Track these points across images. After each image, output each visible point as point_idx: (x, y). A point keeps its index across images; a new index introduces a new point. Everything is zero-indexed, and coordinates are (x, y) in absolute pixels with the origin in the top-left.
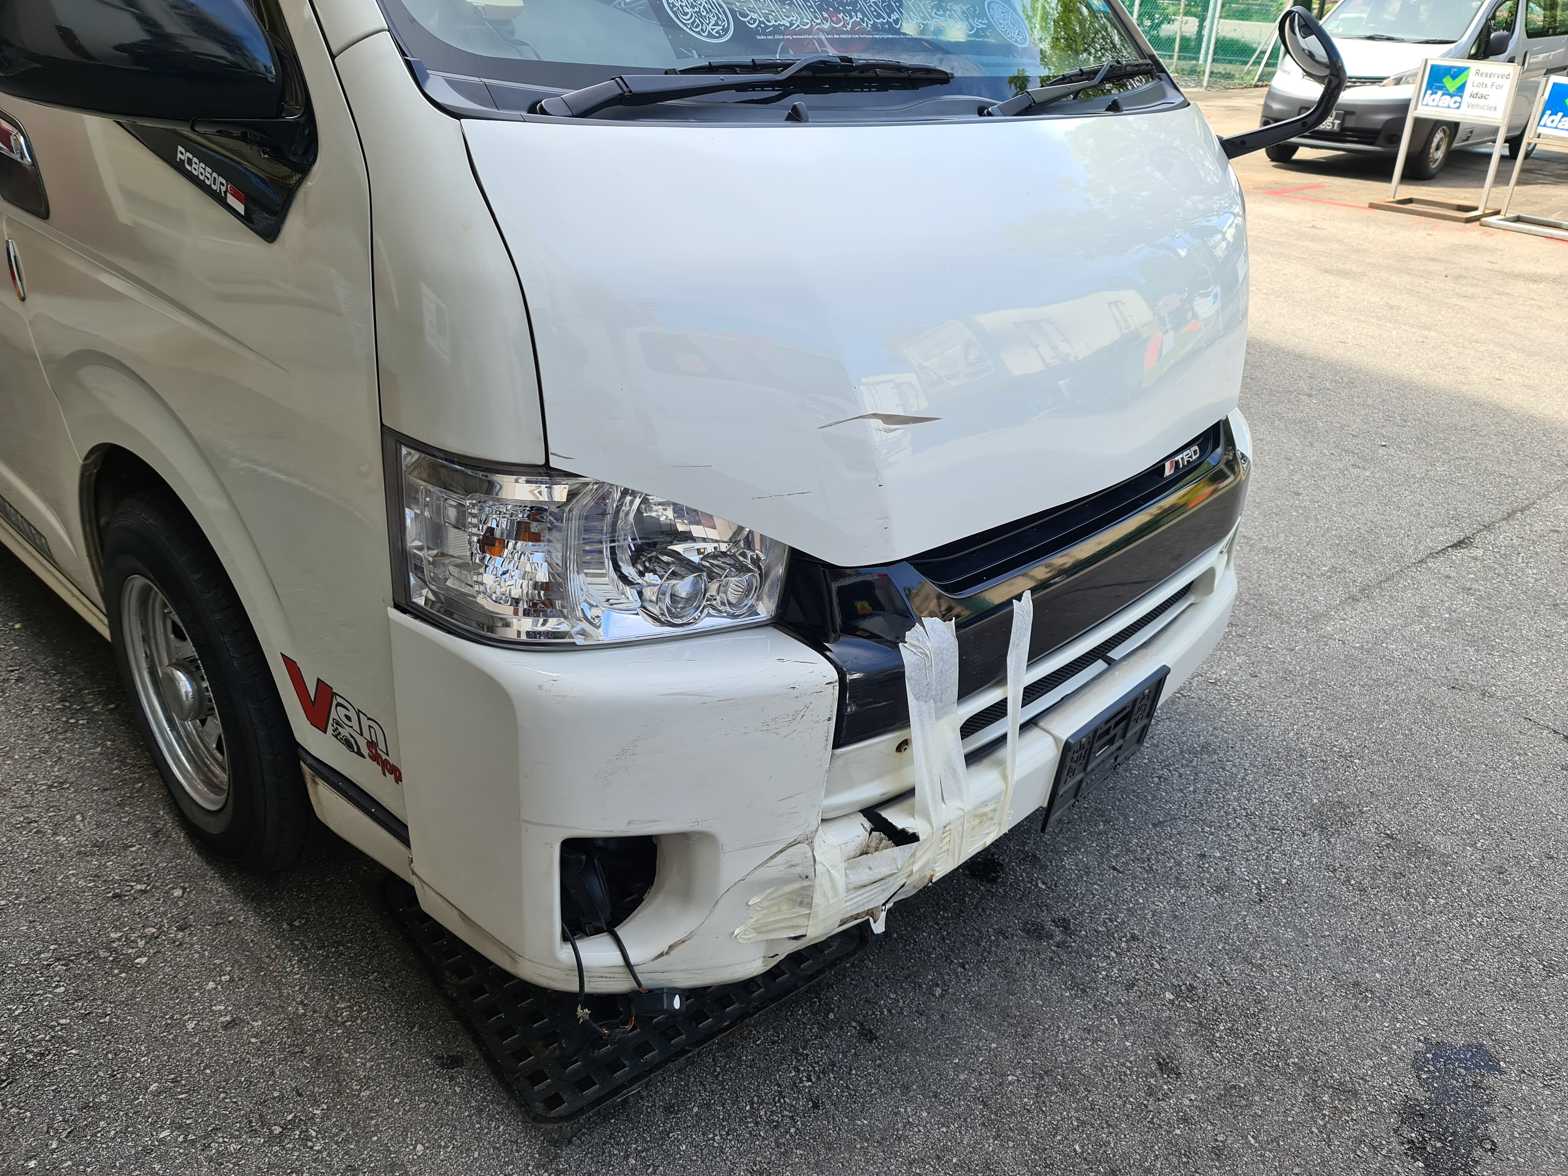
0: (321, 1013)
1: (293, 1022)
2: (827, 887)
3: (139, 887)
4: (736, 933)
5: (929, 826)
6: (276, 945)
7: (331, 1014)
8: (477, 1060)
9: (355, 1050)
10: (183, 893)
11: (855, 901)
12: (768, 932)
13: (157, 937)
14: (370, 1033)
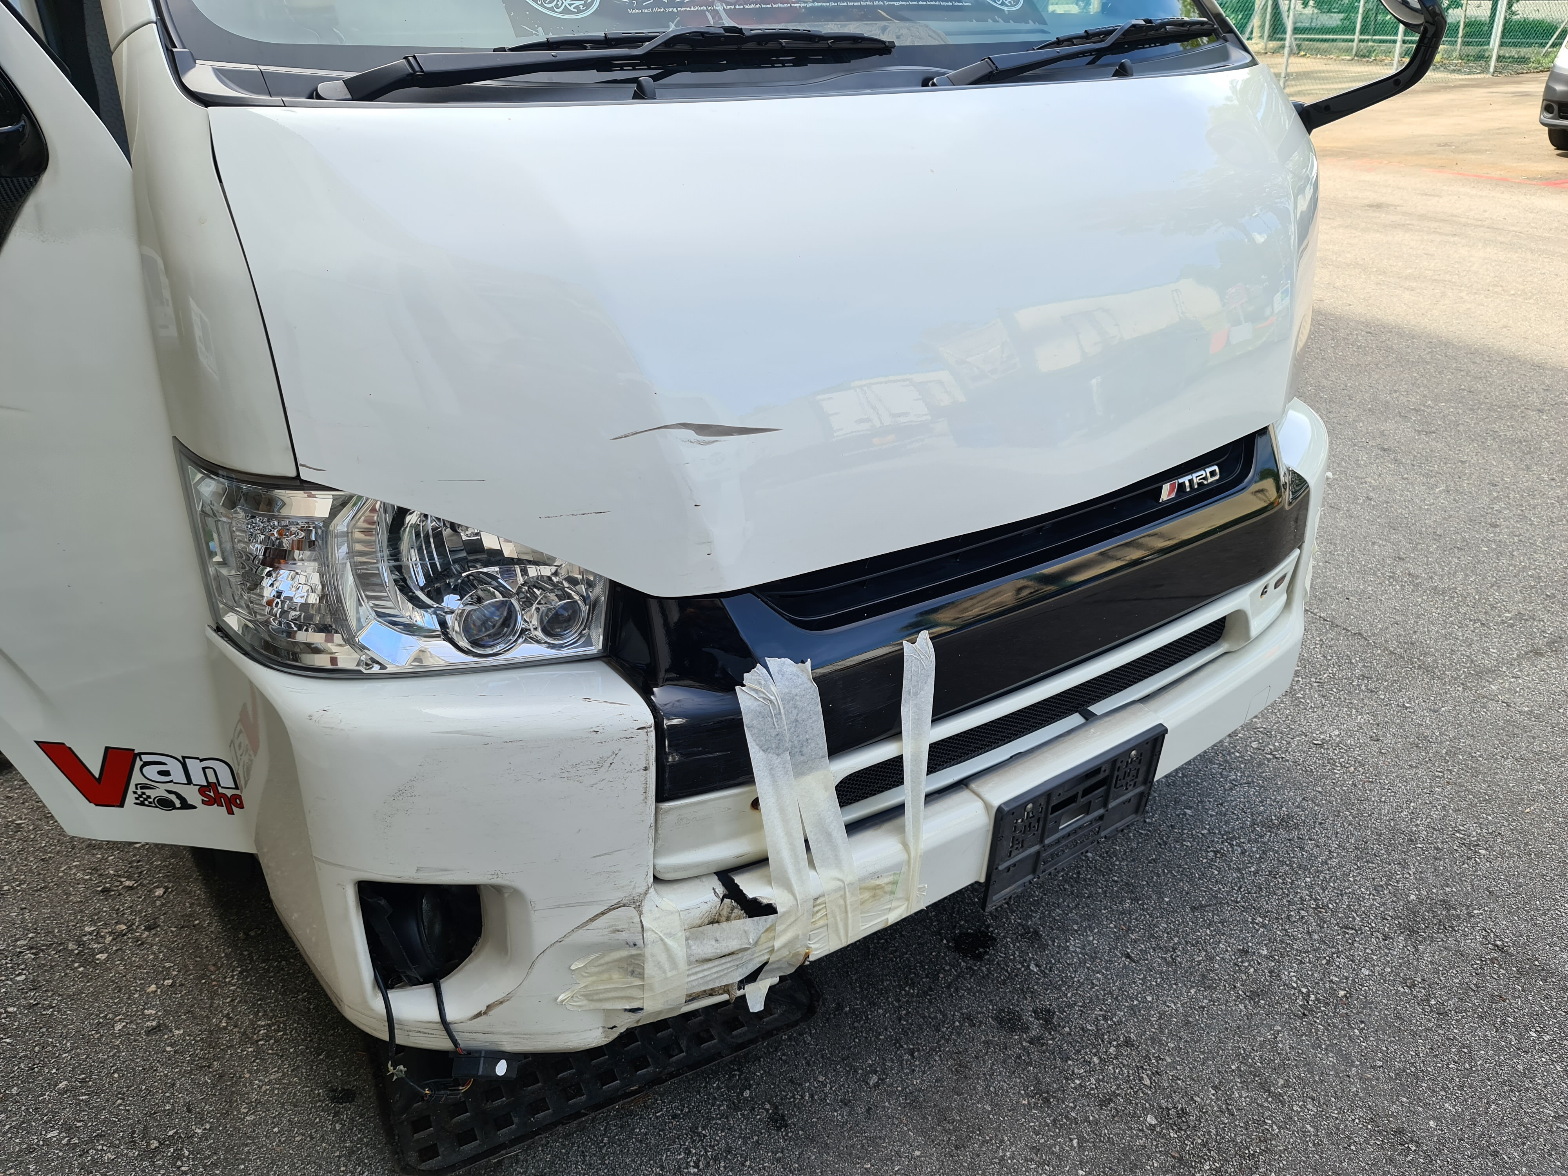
0: (240, 1029)
1: (212, 1034)
2: (663, 958)
4: (561, 999)
5: (791, 898)
6: (226, 954)
7: (250, 1031)
8: (370, 1097)
9: (258, 1071)
10: (164, 893)
11: (701, 975)
12: (600, 1000)
14: (278, 1055)
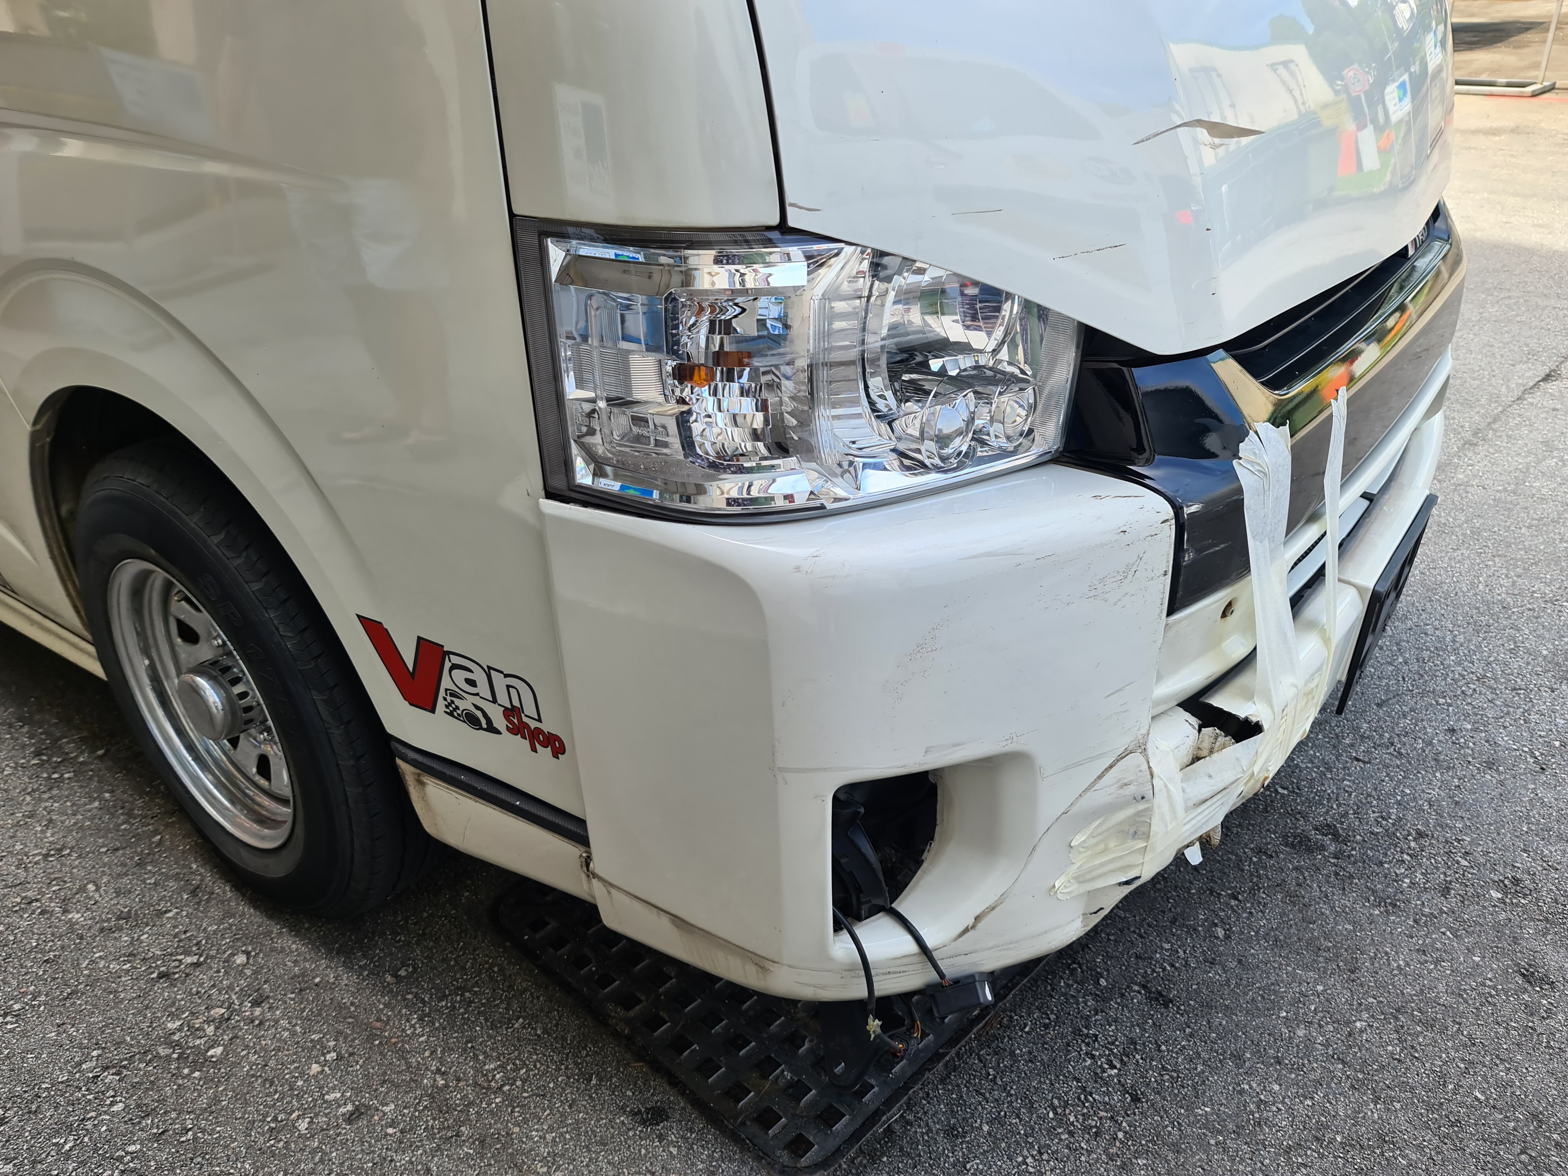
0: (467, 1081)
1: (434, 1098)
2: (1165, 808)
3: (189, 960)
4: (1057, 887)
5: (1271, 709)
6: (384, 1004)
7: (481, 1080)
8: (683, 1108)
9: (525, 1120)
10: (248, 959)
12: (1092, 879)
13: (229, 1019)
14: (538, 1095)
